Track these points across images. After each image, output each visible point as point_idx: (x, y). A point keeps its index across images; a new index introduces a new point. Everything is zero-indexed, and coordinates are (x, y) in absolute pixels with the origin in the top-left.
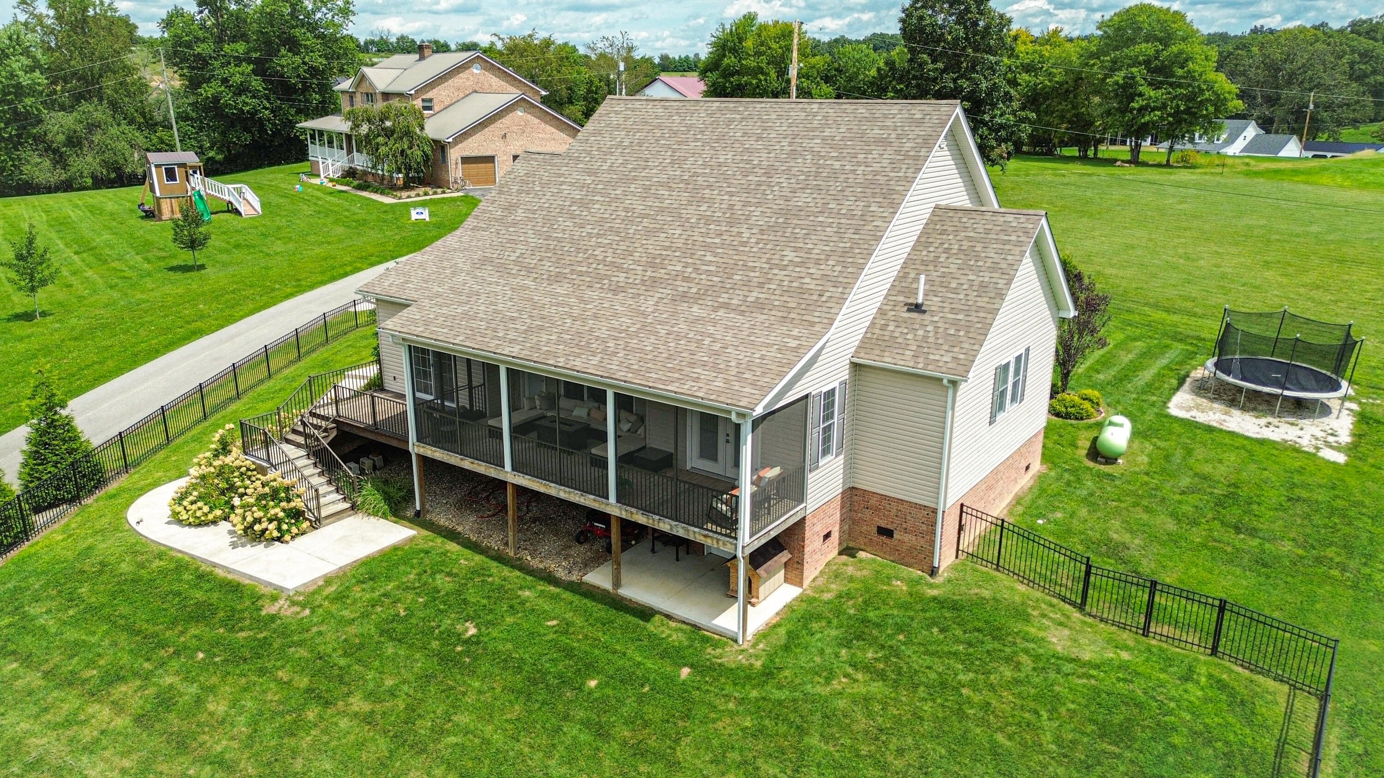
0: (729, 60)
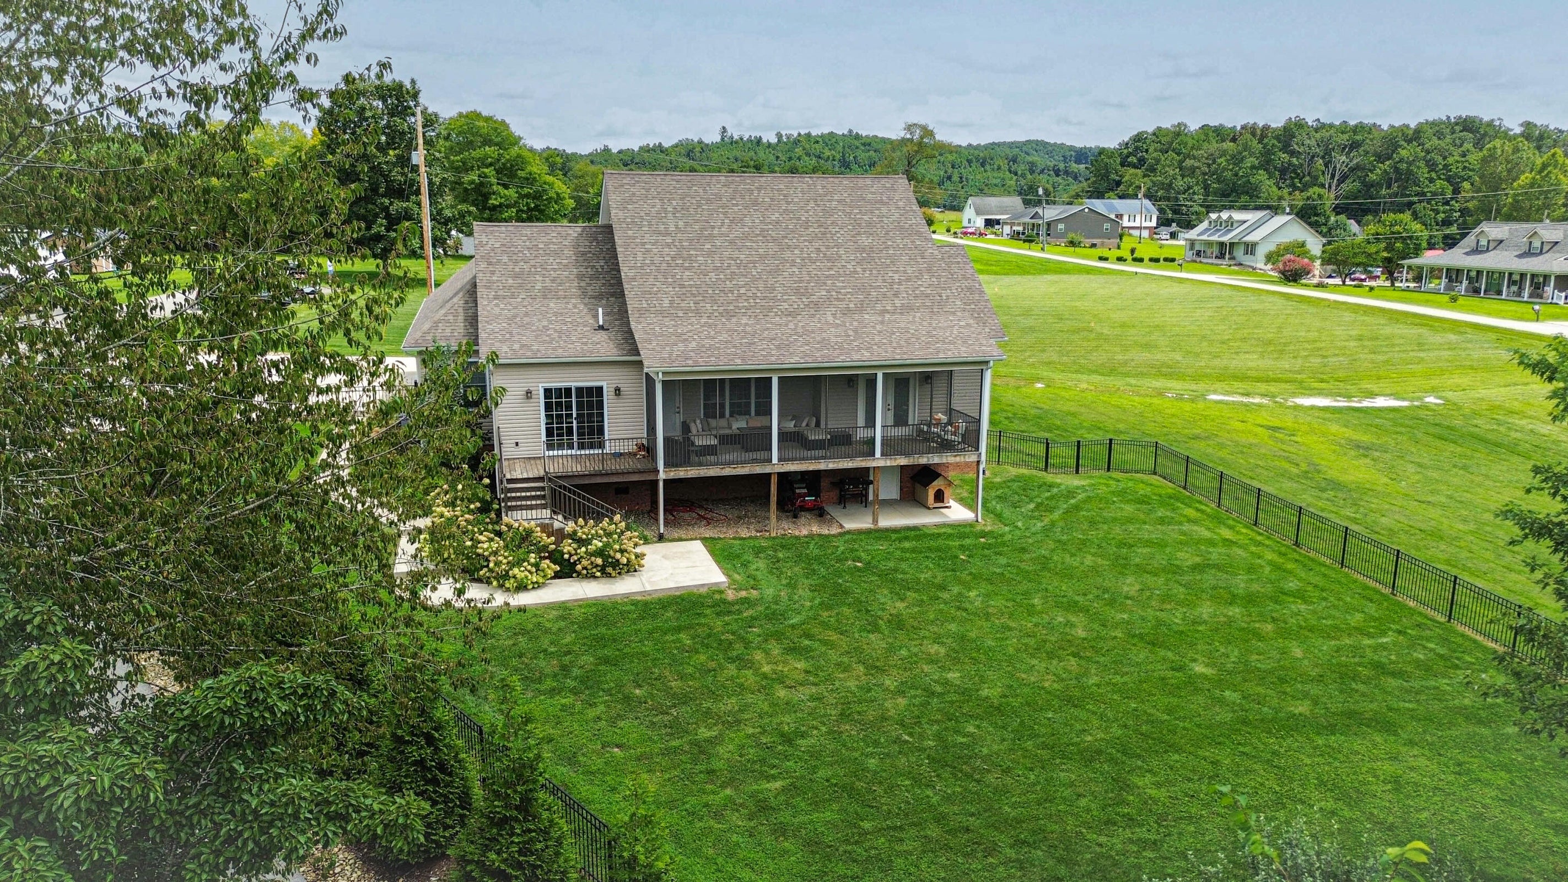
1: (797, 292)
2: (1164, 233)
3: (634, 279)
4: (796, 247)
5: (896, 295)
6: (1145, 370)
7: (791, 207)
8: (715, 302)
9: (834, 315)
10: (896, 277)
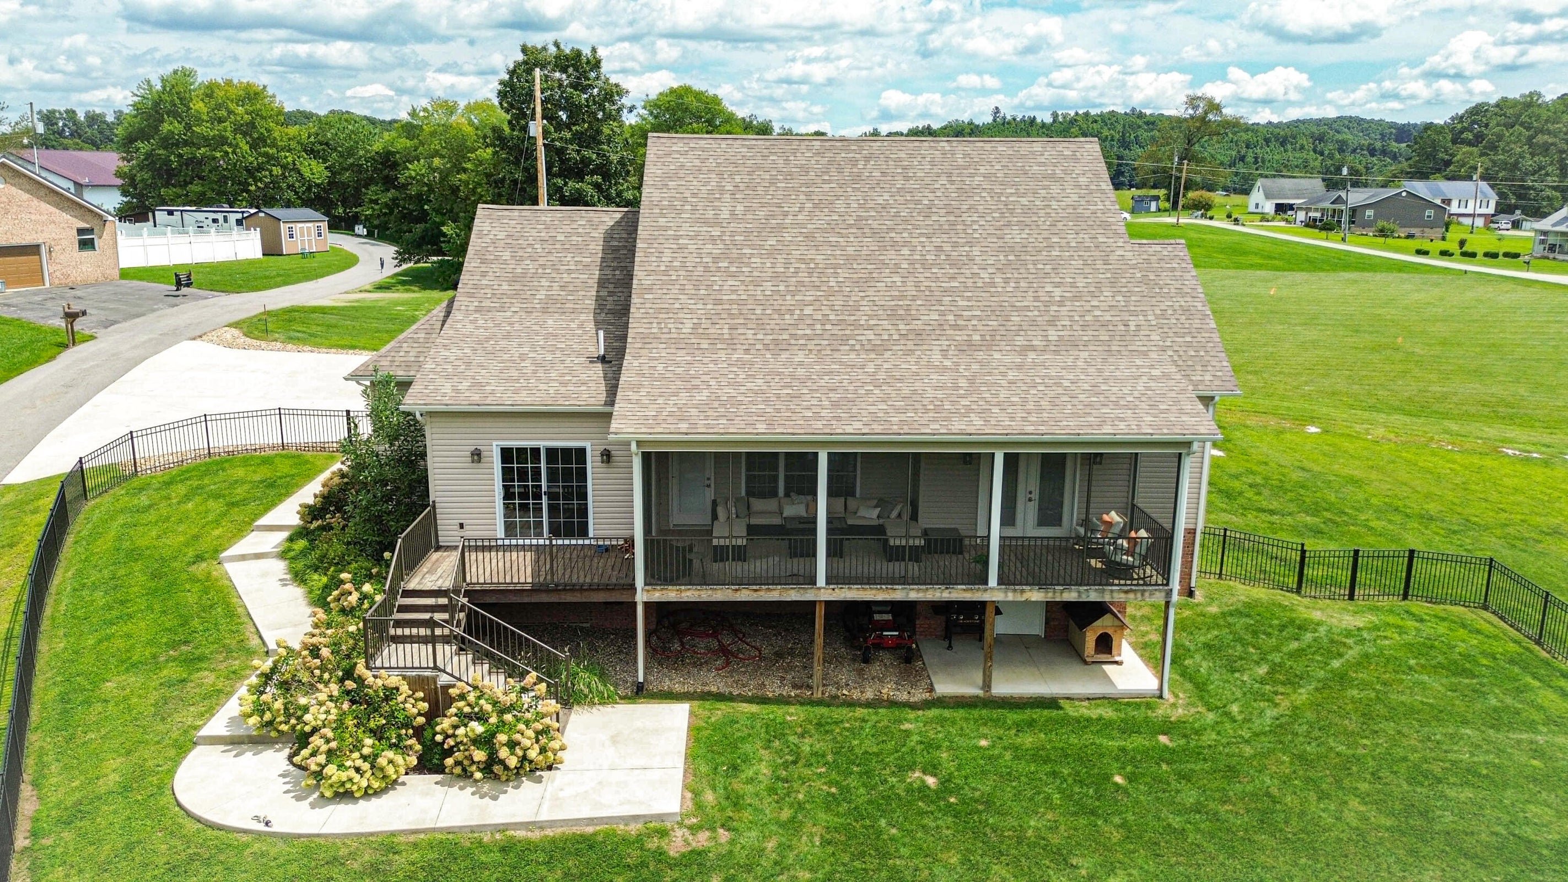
0: (169, 126)
1: (893, 315)
2: (1504, 222)
3: (649, 290)
4: (906, 243)
5: (1052, 323)
6: (1473, 410)
7: (911, 184)
8: (761, 326)
9: (945, 353)
10: (1057, 292)
